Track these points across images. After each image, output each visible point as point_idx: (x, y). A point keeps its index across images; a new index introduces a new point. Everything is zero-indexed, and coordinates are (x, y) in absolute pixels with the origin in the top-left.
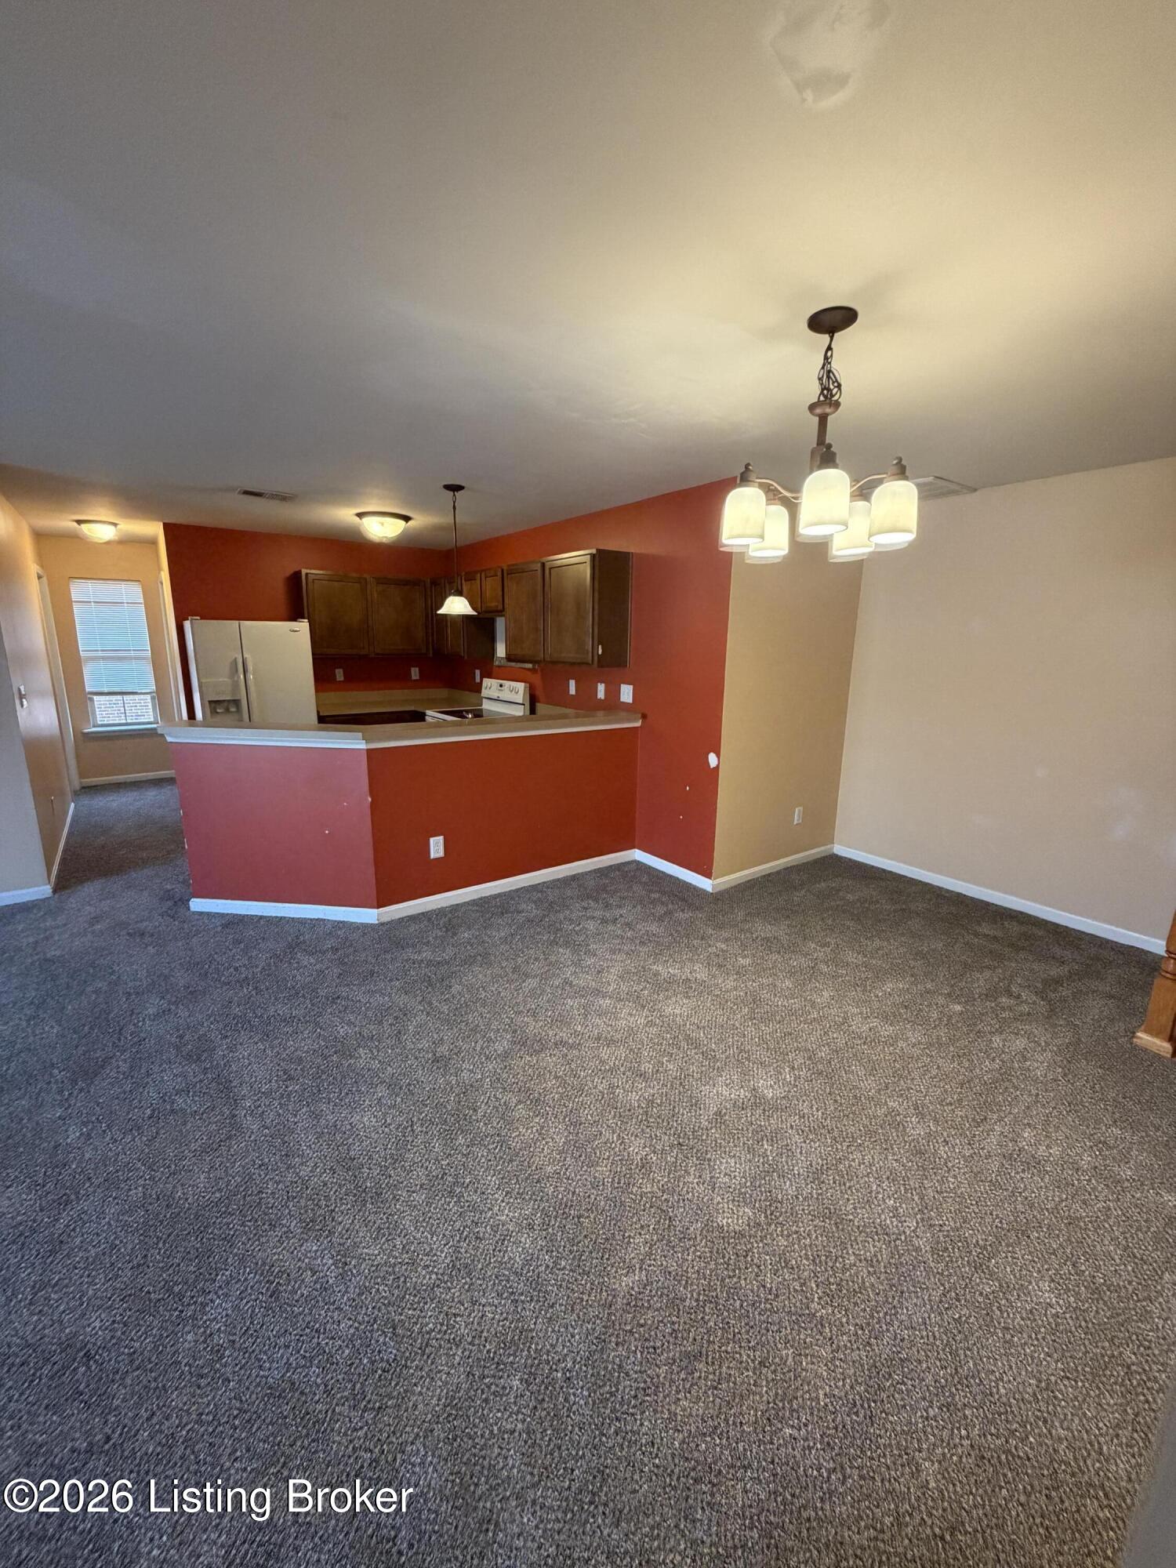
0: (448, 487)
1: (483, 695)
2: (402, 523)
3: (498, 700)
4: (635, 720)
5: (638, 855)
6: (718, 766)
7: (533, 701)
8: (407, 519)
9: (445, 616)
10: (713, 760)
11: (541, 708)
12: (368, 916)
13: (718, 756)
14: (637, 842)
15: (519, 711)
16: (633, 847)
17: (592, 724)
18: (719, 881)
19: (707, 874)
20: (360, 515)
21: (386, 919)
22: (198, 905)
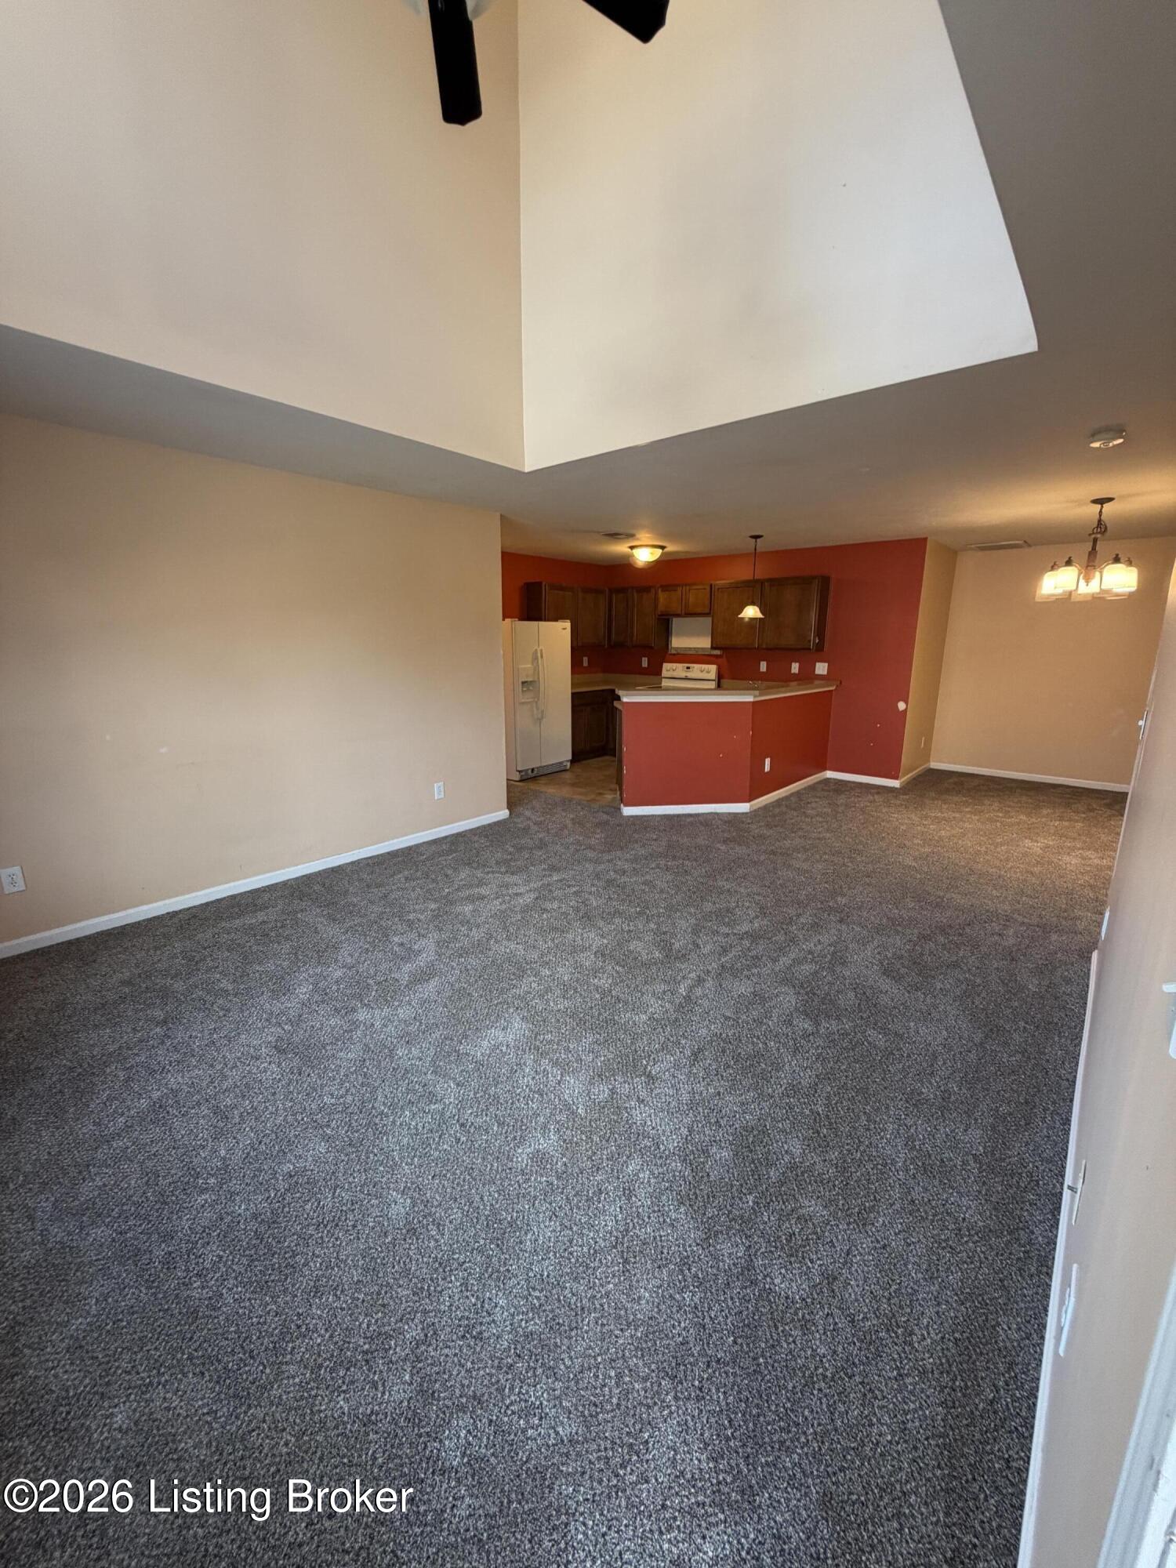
0: (752, 537)
1: (663, 675)
2: (660, 551)
3: (686, 679)
4: (832, 685)
5: (830, 774)
6: (906, 710)
7: (720, 677)
8: (662, 547)
9: (742, 618)
10: (902, 706)
11: (724, 682)
12: (742, 808)
13: (907, 703)
14: (827, 767)
15: (713, 685)
16: (825, 769)
17: (786, 692)
18: (903, 779)
19: (896, 777)
20: (632, 548)
21: (755, 808)
22: (628, 811)
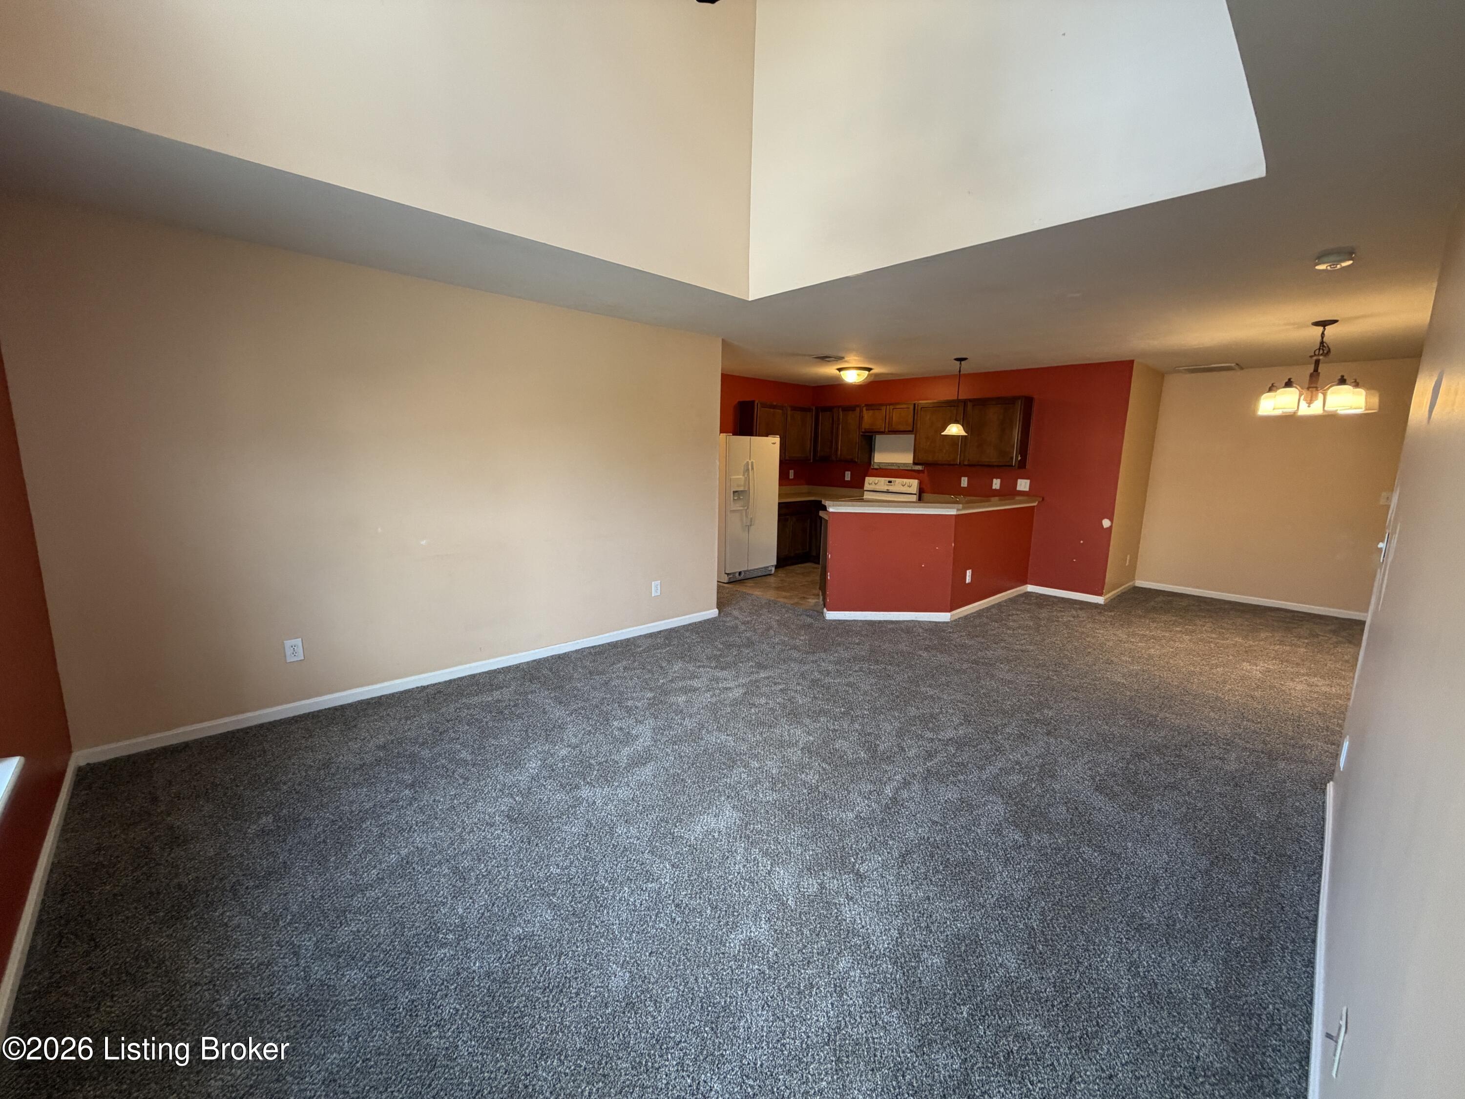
0: (957, 359)
1: (865, 489)
2: (867, 372)
3: (888, 492)
4: (1034, 501)
5: (1030, 588)
6: (1111, 527)
7: (921, 492)
8: (869, 369)
9: (946, 436)
10: (1106, 523)
12: (943, 617)
13: (1111, 520)
14: (1028, 581)
15: (914, 498)
16: (1026, 583)
18: (1107, 596)
19: (1100, 594)
20: (840, 370)
21: (956, 617)
22: (831, 615)
